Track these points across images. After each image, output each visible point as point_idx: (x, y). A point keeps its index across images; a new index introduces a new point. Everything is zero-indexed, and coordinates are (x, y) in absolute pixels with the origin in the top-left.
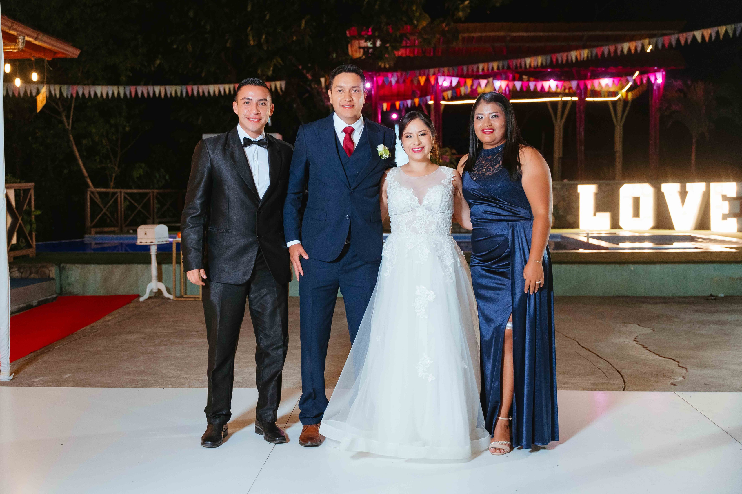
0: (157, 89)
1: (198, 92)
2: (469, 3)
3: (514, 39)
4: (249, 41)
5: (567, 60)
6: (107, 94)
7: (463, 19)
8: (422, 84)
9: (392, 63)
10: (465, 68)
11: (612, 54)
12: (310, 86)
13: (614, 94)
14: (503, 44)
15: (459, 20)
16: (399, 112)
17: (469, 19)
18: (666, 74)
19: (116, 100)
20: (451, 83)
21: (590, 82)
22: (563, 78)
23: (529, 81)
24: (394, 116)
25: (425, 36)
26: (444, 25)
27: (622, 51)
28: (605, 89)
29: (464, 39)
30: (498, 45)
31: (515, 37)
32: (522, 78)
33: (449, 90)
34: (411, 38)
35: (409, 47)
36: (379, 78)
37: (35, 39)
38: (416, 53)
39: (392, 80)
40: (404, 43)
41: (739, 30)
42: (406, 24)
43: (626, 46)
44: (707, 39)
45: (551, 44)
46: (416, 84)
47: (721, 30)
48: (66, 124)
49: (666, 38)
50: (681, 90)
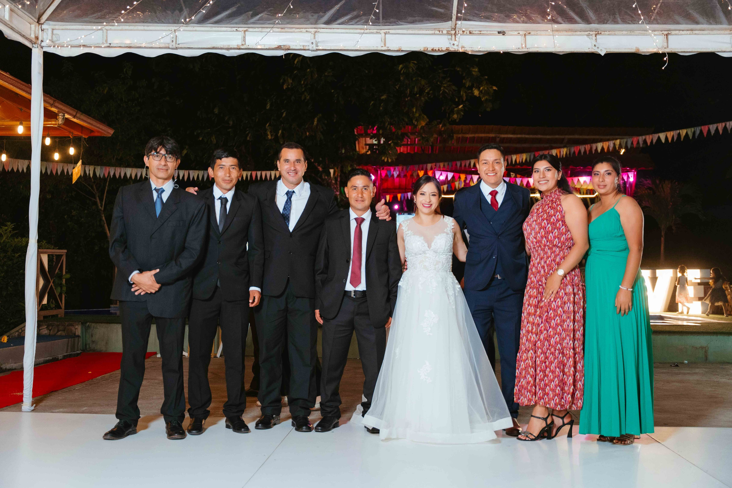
0: (181, 173)
2: (462, 107)
4: (268, 135)
6: (136, 175)
7: (457, 121)
9: (394, 158)
10: (458, 164)
11: (588, 152)
12: (321, 177)
15: (454, 122)
16: (400, 203)
18: (637, 173)
20: (447, 177)
23: (516, 177)
24: (396, 207)
25: (423, 136)
26: (441, 126)
27: (596, 149)
28: (585, 187)
29: (458, 139)
31: (504, 138)
32: (510, 175)
33: (445, 184)
34: (411, 137)
35: (410, 144)
36: (382, 172)
37: (74, 117)
38: (416, 151)
39: (395, 173)
40: (405, 141)
41: (698, 132)
42: (407, 124)
43: (600, 146)
44: (670, 140)
45: (535, 145)
46: (415, 177)
47: (682, 133)
48: (99, 205)
49: (635, 139)
50: (650, 189)
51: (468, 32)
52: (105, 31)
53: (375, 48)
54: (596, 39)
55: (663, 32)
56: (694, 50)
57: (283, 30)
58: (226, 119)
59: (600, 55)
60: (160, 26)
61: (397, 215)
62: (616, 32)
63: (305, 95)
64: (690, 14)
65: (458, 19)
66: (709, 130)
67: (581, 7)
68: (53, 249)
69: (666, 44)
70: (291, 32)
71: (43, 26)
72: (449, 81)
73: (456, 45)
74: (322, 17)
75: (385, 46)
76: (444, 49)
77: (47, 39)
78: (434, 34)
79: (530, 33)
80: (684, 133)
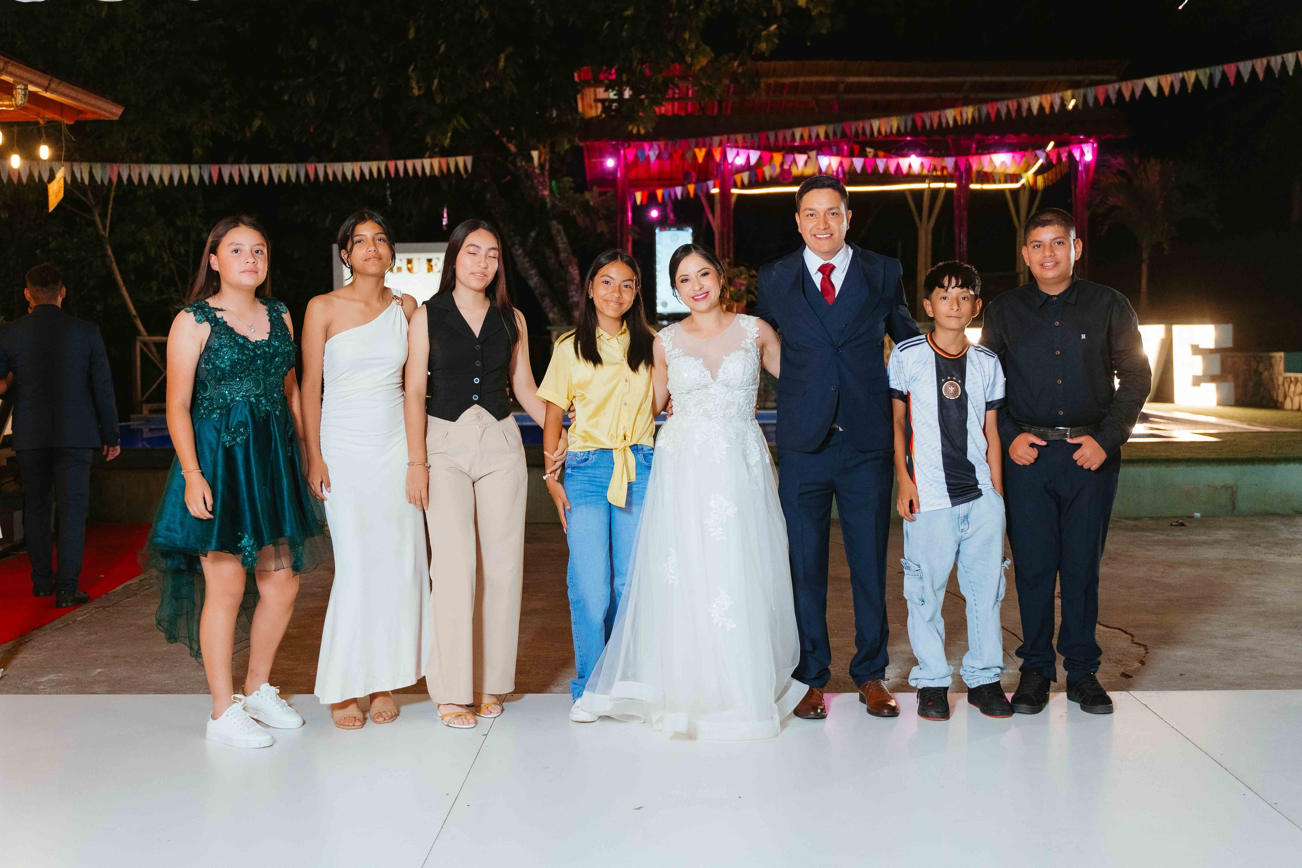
0: (256, 169)
1: (325, 174)
2: (777, 28)
3: (850, 88)
4: (412, 88)
5: (940, 123)
6: (171, 178)
7: (766, 55)
8: (700, 160)
9: (650, 127)
10: (772, 136)
11: (1014, 114)
12: (514, 163)
13: (1015, 178)
14: (832, 96)
15: (761, 57)
16: (662, 206)
17: (776, 55)
18: (1098, 146)
19: (186, 188)
20: (748, 158)
21: (975, 158)
22: (931, 151)
23: (876, 156)
24: (654, 214)
25: (704, 82)
26: (736, 64)
27: (1030, 109)
28: (1003, 170)
29: (768, 86)
30: (823, 97)
31: (852, 84)
32: (865, 151)
33: (746, 171)
34: (682, 84)
35: (679, 99)
36: (628, 151)
37: (46, 89)
38: (689, 110)
39: (651, 153)
40: (669, 94)
41: (1218, 77)
42: (673, 62)
43: (1035, 101)
44: (1166, 91)
45: (911, 96)
46: (690, 161)
47: (1189, 77)
48: (100, 227)
49: (1101, 89)
50: (1122, 173)
58: (333, 58)
61: (657, 231)
63: (481, 11)
66: (1239, 74)
80: (1192, 79)
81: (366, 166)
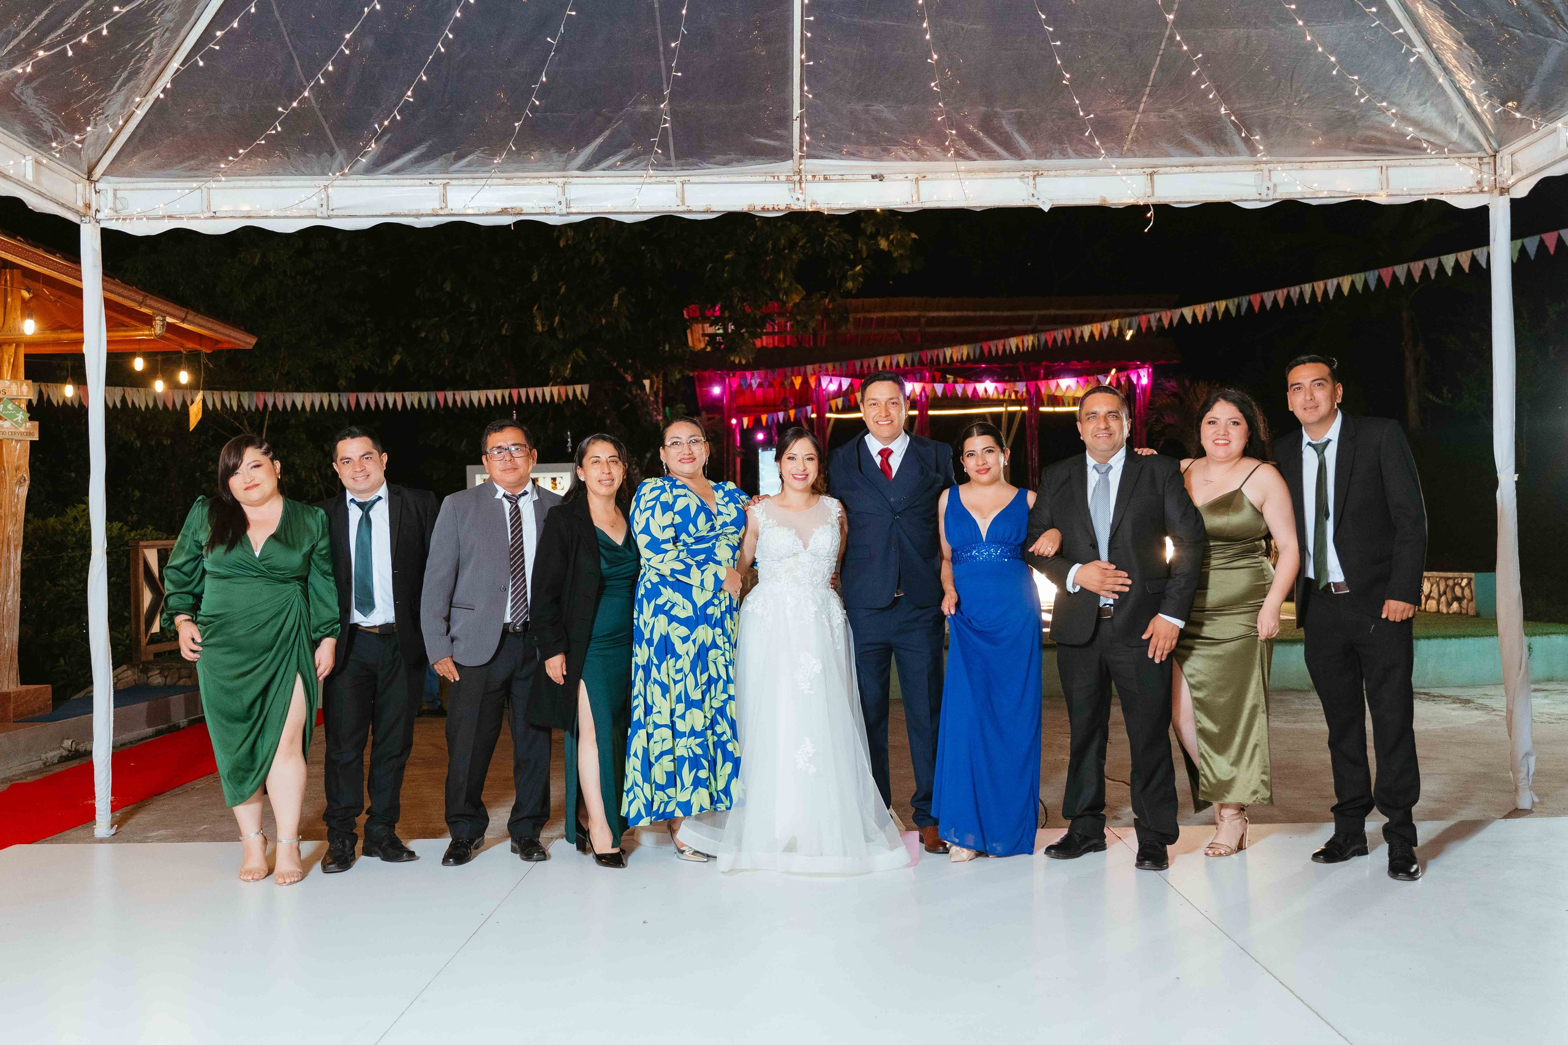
0: (390, 397)
1: (455, 401)
2: (862, 269)
3: (932, 322)
4: (536, 326)
5: (1004, 351)
6: (313, 405)
7: (854, 292)
8: (797, 387)
9: (751, 357)
10: (858, 364)
11: (1070, 343)
12: (630, 392)
14: (916, 329)
15: (849, 294)
16: (767, 430)
17: (861, 293)
18: (1153, 371)
20: (840, 385)
21: (1043, 382)
22: (1007, 378)
23: (955, 382)
24: (759, 436)
25: (799, 318)
26: (827, 301)
27: (1082, 337)
28: (1070, 394)
29: (857, 323)
30: (908, 330)
31: (933, 317)
32: (947, 378)
33: (839, 397)
34: (779, 320)
35: (778, 333)
36: (734, 380)
37: (183, 320)
38: (787, 343)
39: (753, 381)
40: (768, 328)
41: (1245, 305)
42: (771, 300)
43: (1087, 330)
44: (1200, 318)
45: (985, 328)
46: (788, 387)
47: (1221, 306)
49: (1144, 318)
50: (1175, 395)
51: (822, 178)
52: (205, 191)
53: (667, 209)
54: (1035, 184)
55: (1145, 170)
56: (1195, 199)
57: (510, 182)
58: (465, 299)
59: (1041, 210)
60: (300, 180)
61: (760, 451)
62: (1068, 172)
63: (597, 257)
64: (1185, 140)
65: (801, 157)
66: (1262, 302)
67: (1007, 133)
68: (167, 539)
69: (1150, 190)
70: (524, 185)
71: (97, 184)
72: (837, 226)
73: (801, 199)
74: (574, 157)
75: (683, 204)
76: (782, 207)
77: (106, 206)
78: (765, 182)
79: (924, 177)
80: (1223, 309)
81: (491, 394)
